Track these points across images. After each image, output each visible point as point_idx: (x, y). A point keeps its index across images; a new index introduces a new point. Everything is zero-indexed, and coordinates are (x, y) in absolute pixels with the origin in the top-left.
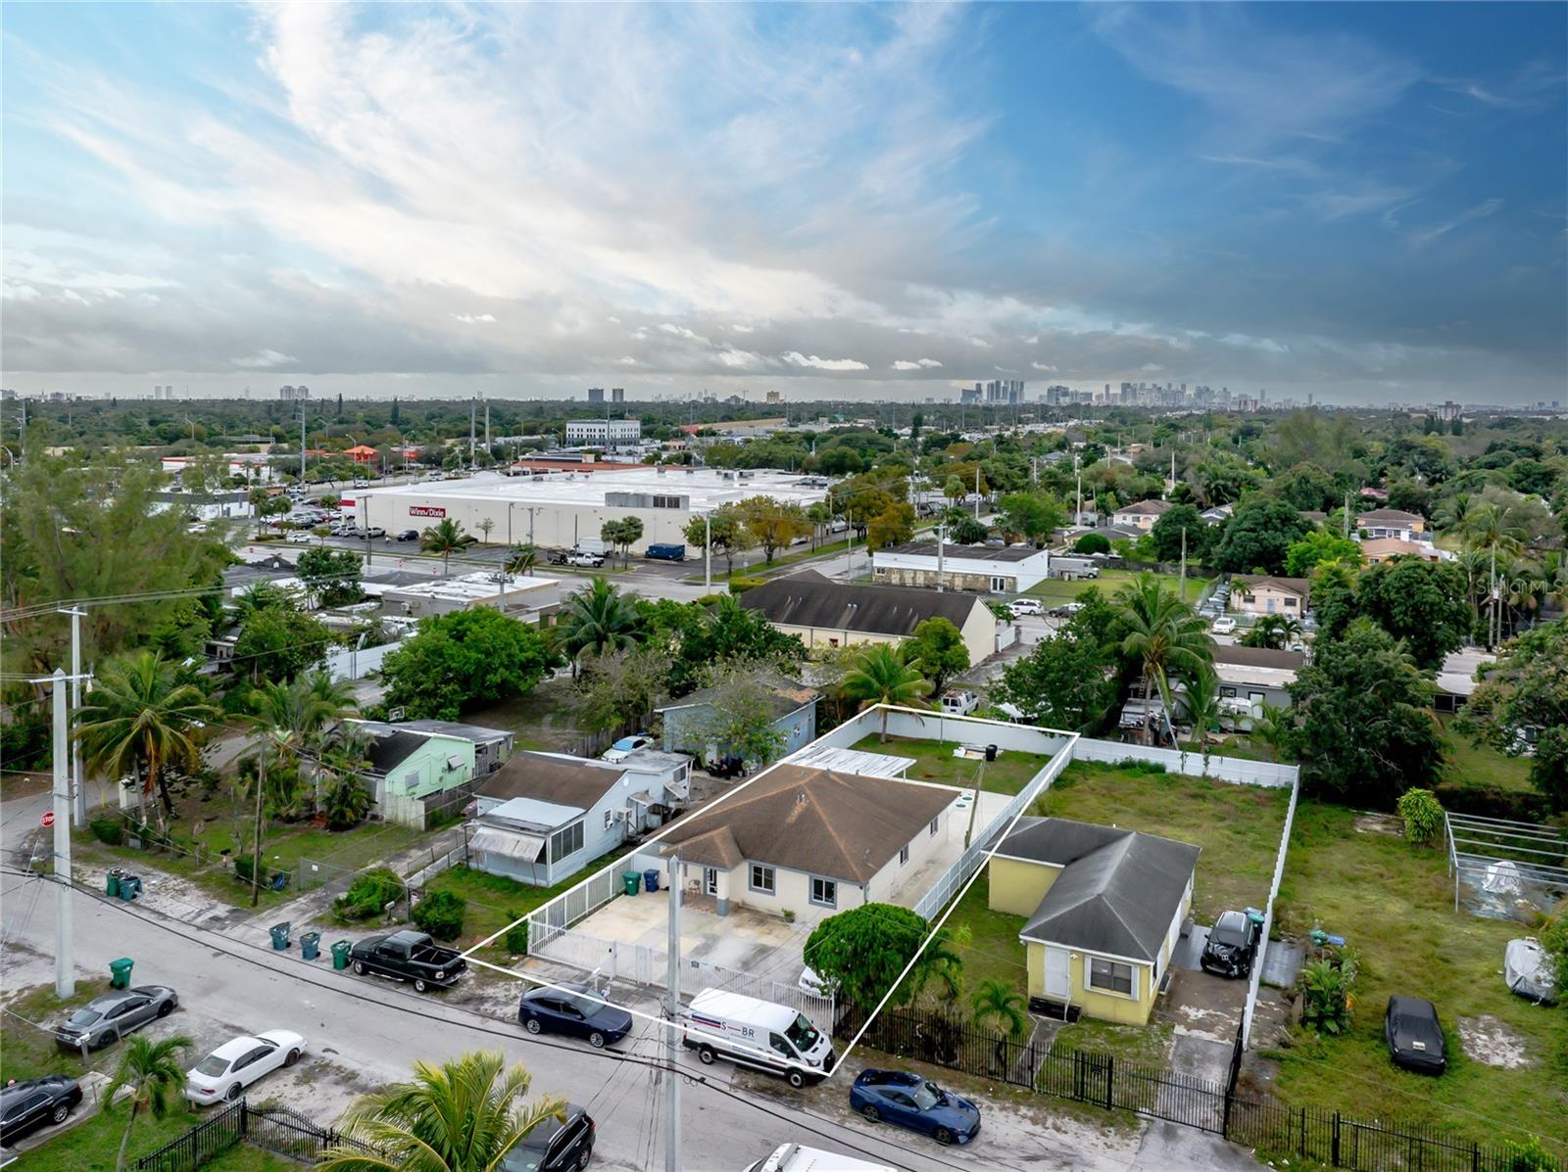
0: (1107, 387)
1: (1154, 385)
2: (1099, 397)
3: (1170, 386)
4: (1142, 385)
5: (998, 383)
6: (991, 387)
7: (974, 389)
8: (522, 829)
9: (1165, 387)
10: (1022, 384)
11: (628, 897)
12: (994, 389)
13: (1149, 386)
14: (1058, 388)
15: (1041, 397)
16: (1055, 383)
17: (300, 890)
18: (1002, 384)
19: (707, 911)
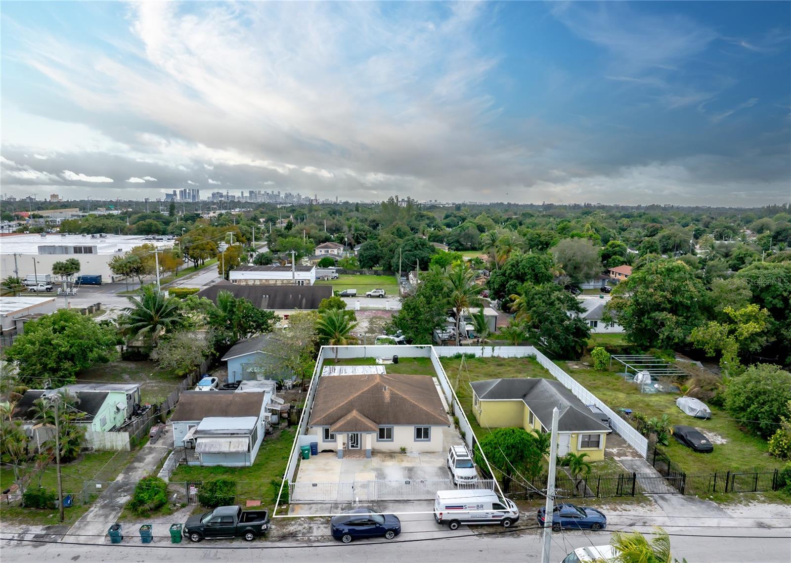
0: (242, 193)
1: (265, 192)
2: (239, 197)
3: (273, 192)
4: (259, 192)
5: (185, 190)
6: (181, 192)
7: (172, 193)
8: (232, 434)
9: (270, 193)
10: (198, 191)
11: (306, 461)
12: (183, 193)
13: (262, 192)
14: (218, 193)
15: (208, 198)
16: (216, 191)
17: (85, 503)
18: (187, 191)
19: (359, 457)
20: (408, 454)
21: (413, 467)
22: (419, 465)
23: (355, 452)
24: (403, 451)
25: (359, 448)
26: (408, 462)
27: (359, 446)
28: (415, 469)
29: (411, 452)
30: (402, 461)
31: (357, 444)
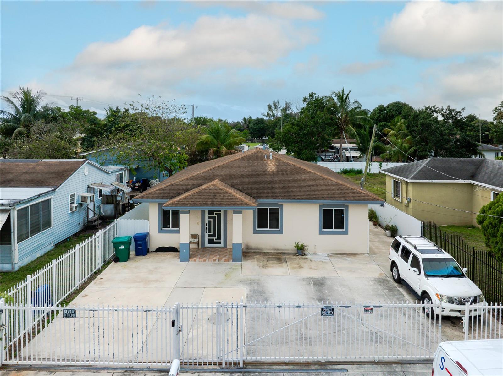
11: (119, 264)
19: (220, 259)
20: (309, 257)
21: (324, 279)
22: (334, 275)
23: (214, 251)
24: (301, 250)
25: (222, 245)
26: (311, 268)
27: (222, 241)
28: (328, 283)
29: (315, 254)
30: (301, 267)
31: (219, 238)
